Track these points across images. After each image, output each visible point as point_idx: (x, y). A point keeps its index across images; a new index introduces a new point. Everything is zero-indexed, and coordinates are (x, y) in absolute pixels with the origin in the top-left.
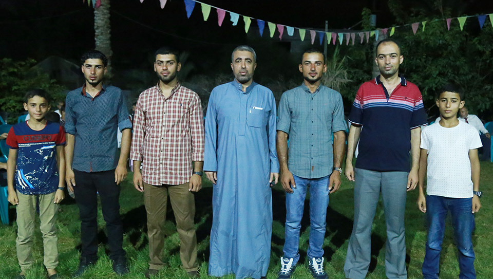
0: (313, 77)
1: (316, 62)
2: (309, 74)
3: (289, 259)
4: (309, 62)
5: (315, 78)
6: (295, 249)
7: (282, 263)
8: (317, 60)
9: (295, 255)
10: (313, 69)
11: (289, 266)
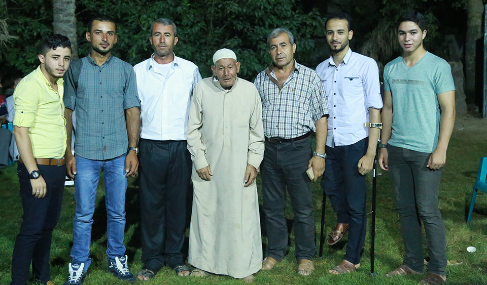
0: (104, 48)
1: (109, 32)
2: (100, 44)
3: (80, 264)
4: (100, 31)
5: (107, 49)
6: (86, 251)
7: (71, 270)
8: (110, 30)
9: (86, 258)
10: (105, 40)
11: (79, 273)
